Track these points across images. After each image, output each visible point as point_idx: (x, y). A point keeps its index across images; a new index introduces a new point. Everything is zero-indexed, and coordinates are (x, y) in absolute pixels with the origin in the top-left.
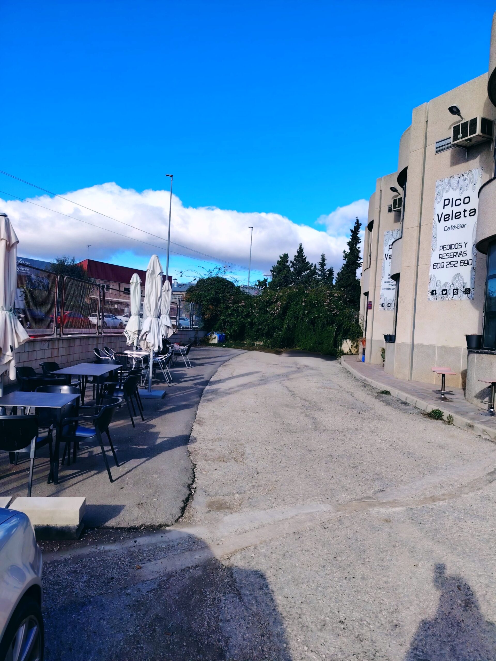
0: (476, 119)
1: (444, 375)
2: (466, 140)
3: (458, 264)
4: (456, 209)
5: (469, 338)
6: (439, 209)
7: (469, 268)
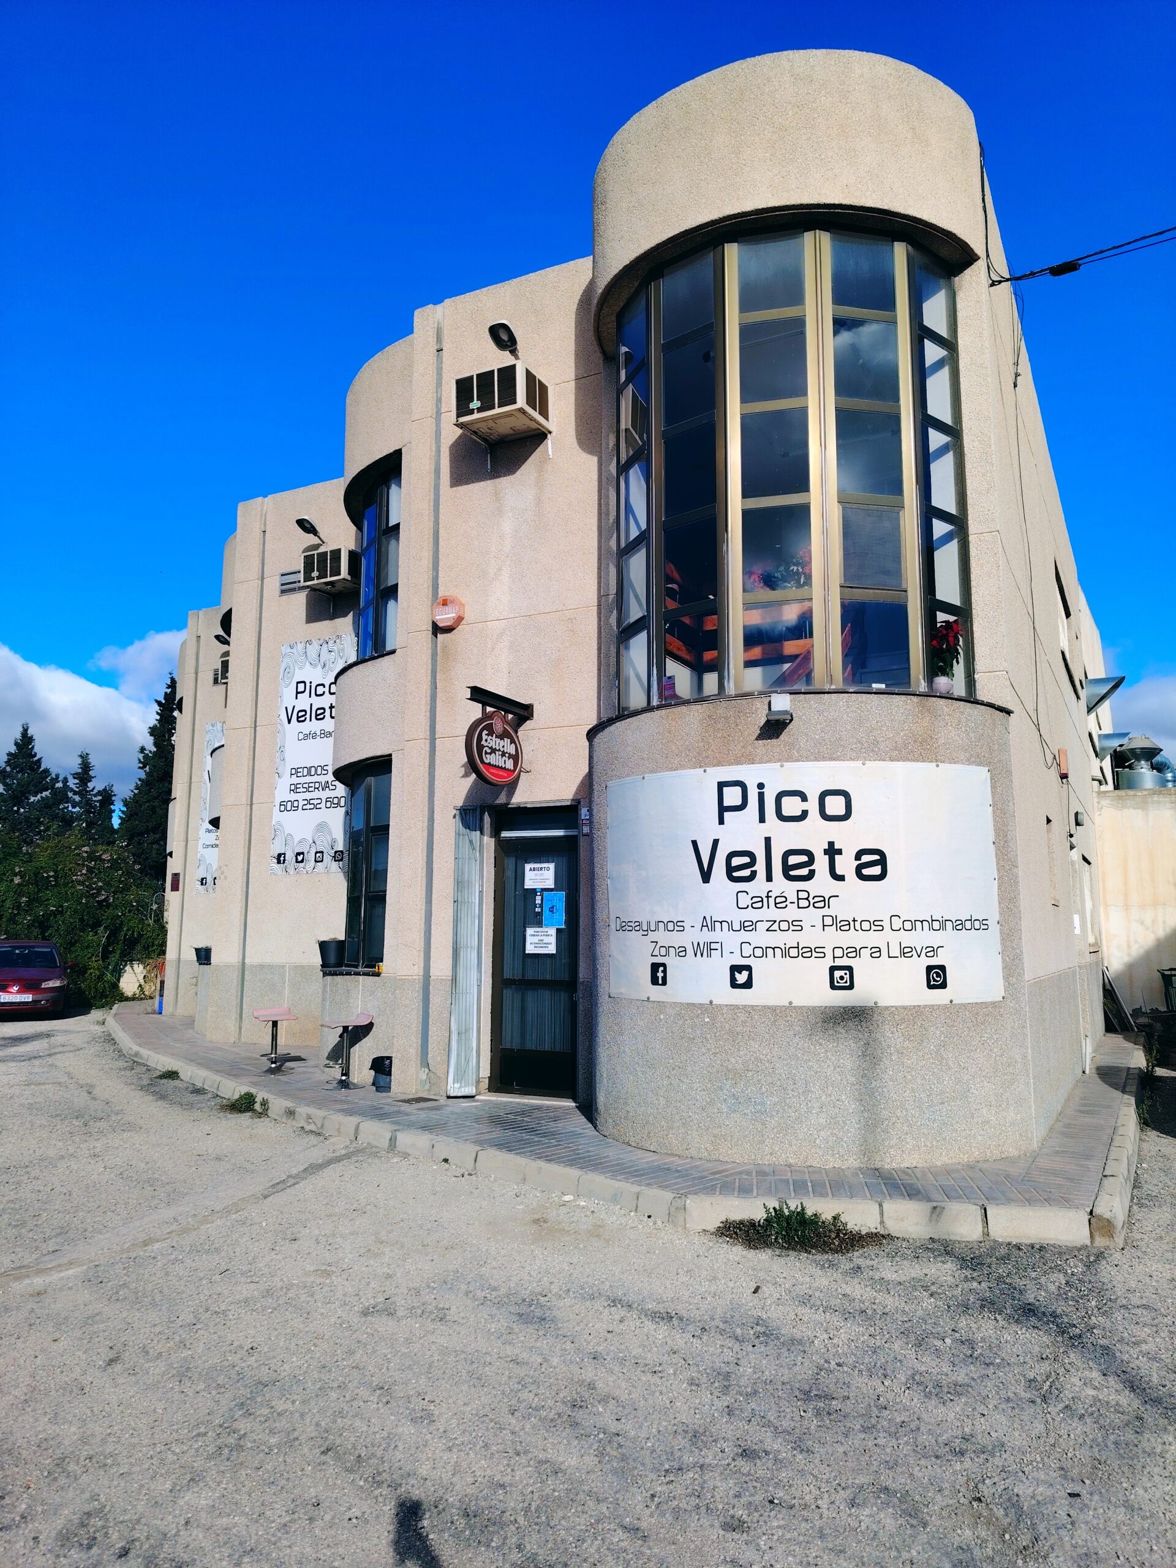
0: (339, 551)
1: (275, 1024)
2: (327, 584)
3: (323, 805)
4: (318, 702)
5: (323, 945)
6: (288, 698)
7: (341, 811)
